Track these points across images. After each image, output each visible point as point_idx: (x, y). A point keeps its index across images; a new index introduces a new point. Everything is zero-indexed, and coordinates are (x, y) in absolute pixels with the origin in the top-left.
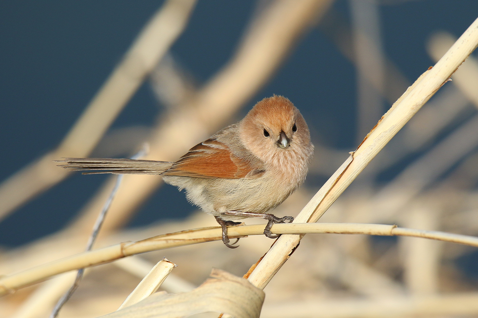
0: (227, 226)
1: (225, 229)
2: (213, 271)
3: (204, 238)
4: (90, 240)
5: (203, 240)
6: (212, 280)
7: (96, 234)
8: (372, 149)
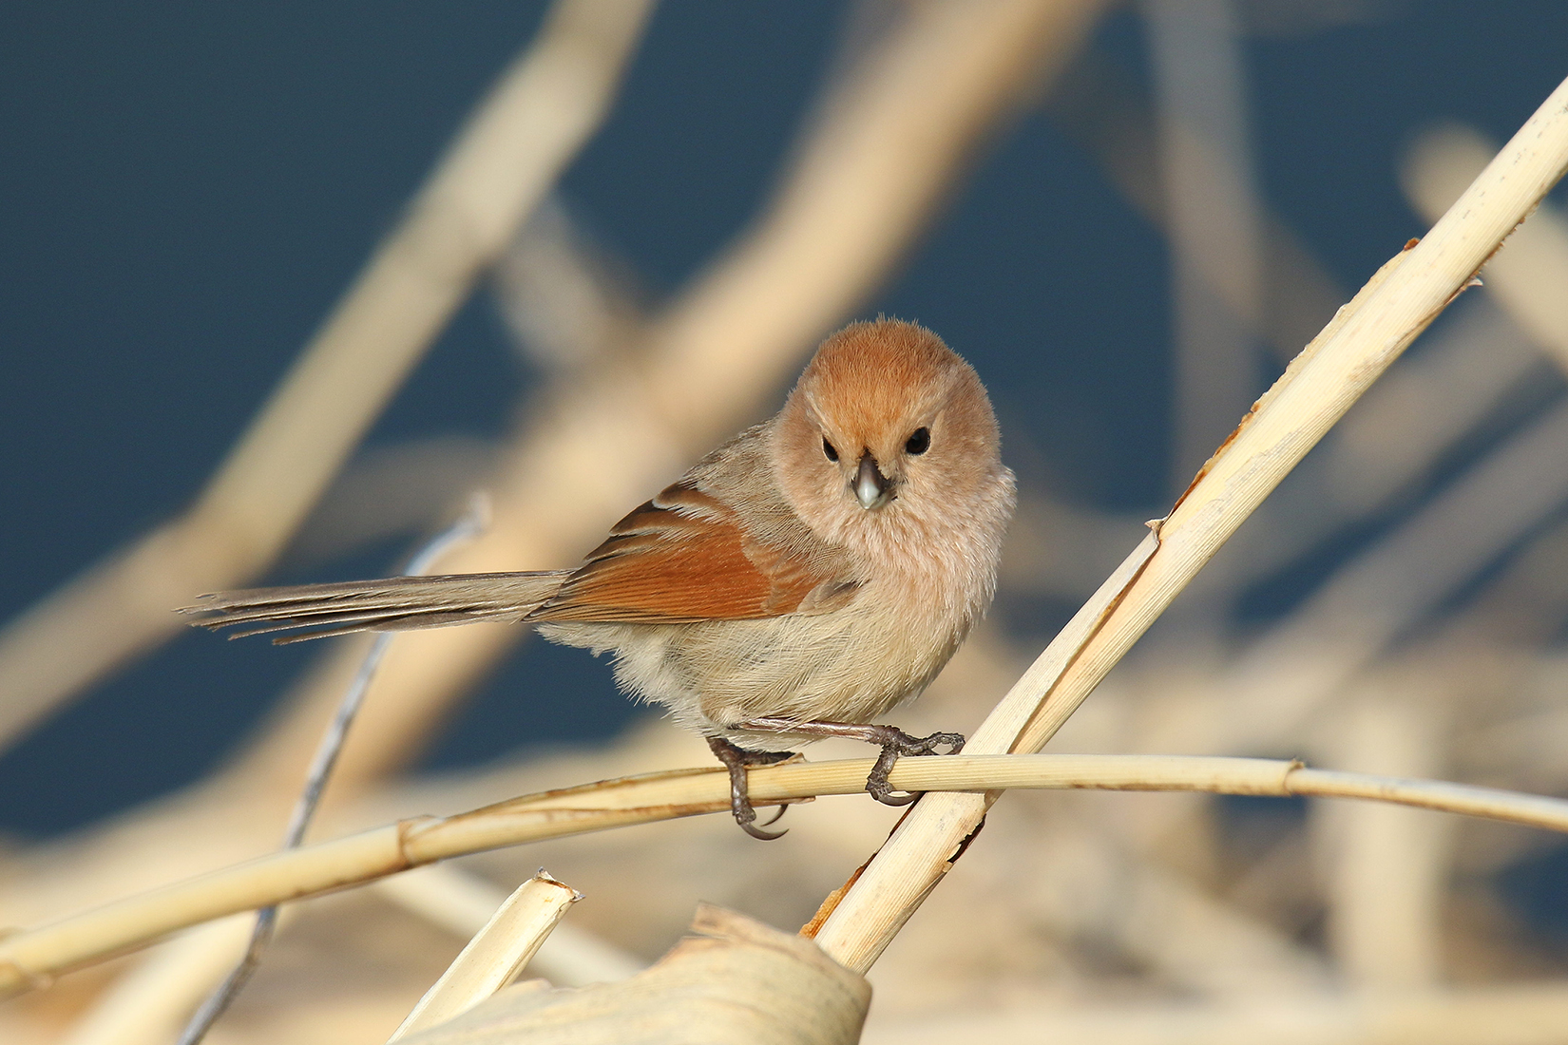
0: (747, 767)
1: (739, 776)
2: (701, 913)
3: (671, 806)
4: (297, 812)
5: (668, 812)
6: (698, 943)
7: (316, 792)
8: (1220, 510)
